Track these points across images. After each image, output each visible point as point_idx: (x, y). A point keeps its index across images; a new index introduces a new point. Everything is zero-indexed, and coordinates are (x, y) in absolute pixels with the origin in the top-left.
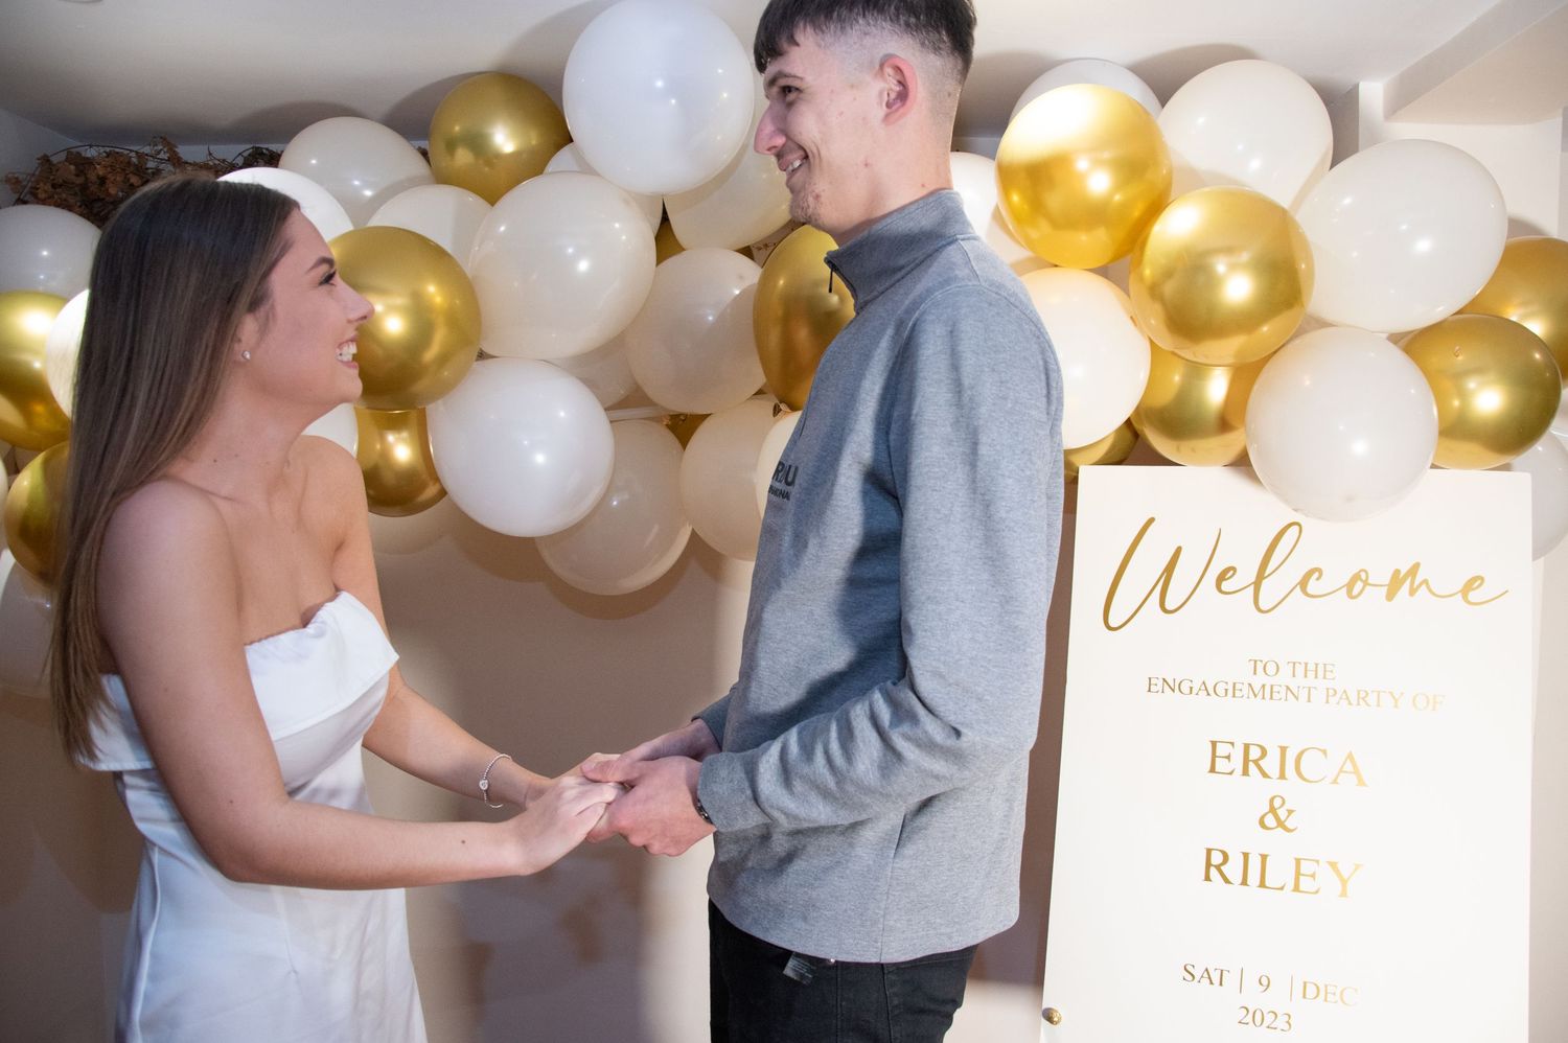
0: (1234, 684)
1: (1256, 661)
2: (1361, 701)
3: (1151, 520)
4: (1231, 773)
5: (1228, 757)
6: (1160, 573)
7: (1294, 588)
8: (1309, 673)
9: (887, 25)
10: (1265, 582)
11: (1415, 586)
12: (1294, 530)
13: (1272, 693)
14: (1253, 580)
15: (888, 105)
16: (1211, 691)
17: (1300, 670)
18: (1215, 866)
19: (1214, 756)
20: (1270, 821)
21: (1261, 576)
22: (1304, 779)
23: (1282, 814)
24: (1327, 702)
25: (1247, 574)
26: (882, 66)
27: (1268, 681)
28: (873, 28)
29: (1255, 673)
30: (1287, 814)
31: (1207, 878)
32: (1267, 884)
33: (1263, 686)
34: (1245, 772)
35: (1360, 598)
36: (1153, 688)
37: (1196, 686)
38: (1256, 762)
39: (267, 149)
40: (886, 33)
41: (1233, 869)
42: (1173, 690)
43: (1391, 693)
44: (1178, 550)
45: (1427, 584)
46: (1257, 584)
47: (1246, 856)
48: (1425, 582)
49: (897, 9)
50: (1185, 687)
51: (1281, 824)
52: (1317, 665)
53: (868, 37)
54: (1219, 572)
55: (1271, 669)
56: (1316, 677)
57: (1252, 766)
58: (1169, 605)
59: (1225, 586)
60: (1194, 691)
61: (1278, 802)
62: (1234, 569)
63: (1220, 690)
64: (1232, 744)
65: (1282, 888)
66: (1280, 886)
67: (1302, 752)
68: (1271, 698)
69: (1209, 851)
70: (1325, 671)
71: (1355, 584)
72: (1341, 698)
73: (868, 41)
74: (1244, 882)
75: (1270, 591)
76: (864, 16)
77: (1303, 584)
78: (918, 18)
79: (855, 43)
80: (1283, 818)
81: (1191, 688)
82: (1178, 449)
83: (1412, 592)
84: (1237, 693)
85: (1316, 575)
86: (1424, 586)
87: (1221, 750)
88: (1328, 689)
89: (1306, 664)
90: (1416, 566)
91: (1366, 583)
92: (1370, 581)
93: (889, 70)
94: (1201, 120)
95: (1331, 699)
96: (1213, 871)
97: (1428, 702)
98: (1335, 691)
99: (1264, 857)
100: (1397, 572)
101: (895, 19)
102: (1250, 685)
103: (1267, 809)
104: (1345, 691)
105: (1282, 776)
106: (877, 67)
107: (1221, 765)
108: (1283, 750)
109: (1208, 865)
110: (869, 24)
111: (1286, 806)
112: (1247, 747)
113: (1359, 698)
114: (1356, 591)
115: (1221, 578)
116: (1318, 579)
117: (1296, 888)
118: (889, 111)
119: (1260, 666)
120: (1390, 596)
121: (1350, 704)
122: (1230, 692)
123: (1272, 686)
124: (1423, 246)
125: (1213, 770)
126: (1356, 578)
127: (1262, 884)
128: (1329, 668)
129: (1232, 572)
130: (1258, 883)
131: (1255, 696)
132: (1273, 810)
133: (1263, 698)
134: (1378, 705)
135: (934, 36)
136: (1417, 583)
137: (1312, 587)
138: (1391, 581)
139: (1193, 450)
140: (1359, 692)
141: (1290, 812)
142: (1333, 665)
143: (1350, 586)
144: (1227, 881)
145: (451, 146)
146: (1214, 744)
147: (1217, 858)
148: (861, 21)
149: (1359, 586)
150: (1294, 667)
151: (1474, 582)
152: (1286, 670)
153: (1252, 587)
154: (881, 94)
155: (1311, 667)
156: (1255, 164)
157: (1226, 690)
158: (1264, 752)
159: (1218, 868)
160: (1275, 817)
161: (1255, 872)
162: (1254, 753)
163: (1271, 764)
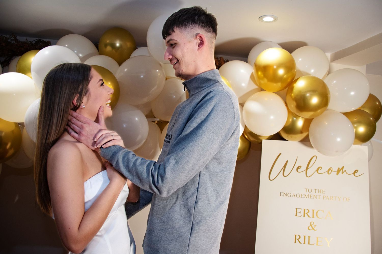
0: (301, 194)
1: (306, 189)
2: (331, 199)
3: (280, 154)
4: (301, 216)
5: (300, 212)
6: (283, 167)
7: (315, 172)
8: (319, 192)
9: (197, 26)
10: (308, 170)
11: (343, 172)
12: (315, 157)
13: (310, 196)
14: (305, 169)
15: (199, 46)
16: (296, 196)
17: (317, 191)
18: (297, 239)
19: (296, 212)
20: (310, 228)
21: (307, 168)
22: (319, 218)
23: (313, 226)
24: (323, 199)
25: (304, 168)
26: (196, 36)
27: (309, 194)
28: (194, 27)
29: (306, 192)
30: (314, 226)
31: (295, 242)
32: (310, 243)
33: (308, 195)
34: (304, 216)
35: (331, 174)
36: (281, 195)
37: (292, 195)
38: (307, 213)
39: (42, 40)
40: (197, 28)
41: (302, 240)
42: (286, 196)
43: (338, 197)
44: (287, 161)
45: (346, 171)
46: (306, 170)
47: (305, 236)
48: (345, 171)
49: (199, 22)
50: (289, 195)
51: (313, 229)
52: (321, 190)
53: (192, 29)
54: (297, 167)
55: (310, 191)
56: (321, 193)
57: (306, 214)
58: (285, 175)
59: (299, 170)
60: (291, 196)
61: (312, 223)
62: (301, 166)
63: (298, 196)
64: (301, 209)
65: (314, 245)
66: (313, 244)
67: (318, 211)
68: (310, 198)
69: (296, 236)
70: (323, 191)
71: (329, 171)
72: (327, 198)
73: (193, 30)
74: (304, 243)
75: (310, 172)
76: (191, 24)
77: (317, 170)
78: (204, 24)
79: (189, 31)
80: (313, 227)
81: (291, 195)
82: (288, 137)
83: (342, 173)
84: (302, 197)
85: (320, 168)
86: (345, 172)
87: (298, 210)
88: (323, 196)
89: (318, 190)
90: (343, 167)
91: (332, 171)
92: (333, 170)
93: (198, 37)
94: (300, 59)
95: (324, 198)
96: (297, 240)
97: (347, 200)
98: (325, 196)
99: (309, 237)
100: (339, 168)
101: (199, 25)
102: (305, 195)
103: (310, 225)
104: (327, 197)
105: (313, 217)
106: (195, 37)
107: (298, 214)
108: (313, 210)
109: (296, 239)
110: (193, 26)
111: (314, 224)
112: (304, 210)
113: (331, 198)
114: (329, 173)
115: (298, 168)
116: (321, 169)
117: (317, 245)
118: (199, 47)
119: (307, 190)
120: (337, 174)
121: (329, 199)
122: (300, 196)
123: (310, 195)
124: (352, 93)
125: (296, 215)
126: (329, 169)
127: (309, 244)
128: (324, 191)
129: (300, 167)
130: (308, 243)
131: (306, 197)
132: (311, 225)
133: (308, 198)
134: (335, 200)
135: (208, 29)
136: (343, 171)
137: (319, 171)
138: (338, 170)
139: (291, 137)
140: (331, 197)
141: (315, 226)
142: (325, 190)
143: (328, 171)
144: (300, 243)
145: (106, 45)
146: (296, 209)
147: (297, 237)
148: (191, 25)
149: (330, 171)
150: (315, 190)
151: (356, 171)
152: (314, 191)
153: (305, 171)
154: (197, 43)
155: (319, 190)
156: (312, 71)
157: (299, 196)
158: (309, 211)
159: (298, 239)
160: (311, 227)
161: (307, 241)
162: (306, 211)
163: (310, 214)
